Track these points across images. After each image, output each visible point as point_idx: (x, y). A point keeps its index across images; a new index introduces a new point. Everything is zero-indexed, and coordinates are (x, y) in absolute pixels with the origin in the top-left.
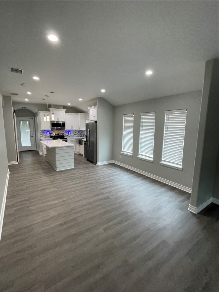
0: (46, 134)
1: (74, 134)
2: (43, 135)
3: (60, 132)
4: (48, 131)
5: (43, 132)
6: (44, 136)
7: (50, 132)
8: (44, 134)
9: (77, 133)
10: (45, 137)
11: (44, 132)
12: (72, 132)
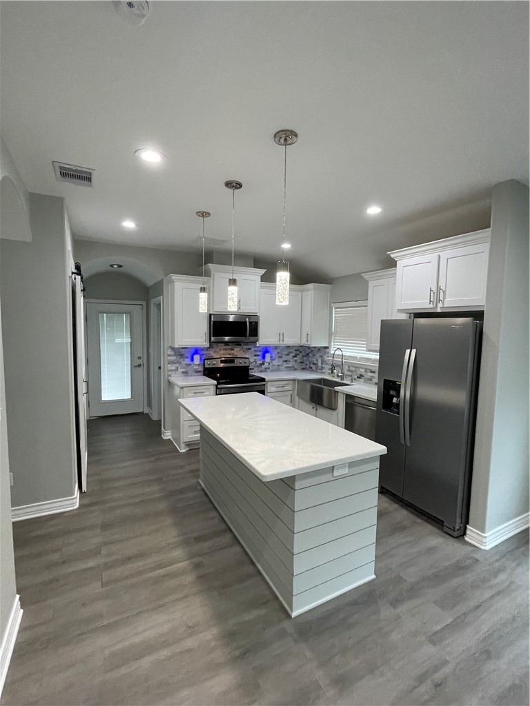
0: (188, 361)
1: (281, 360)
2: (177, 365)
3: (237, 352)
4: (196, 351)
5: (180, 353)
6: (180, 370)
7: (203, 352)
8: (181, 360)
9: (291, 355)
10: (185, 373)
11: (182, 356)
12: (275, 354)
